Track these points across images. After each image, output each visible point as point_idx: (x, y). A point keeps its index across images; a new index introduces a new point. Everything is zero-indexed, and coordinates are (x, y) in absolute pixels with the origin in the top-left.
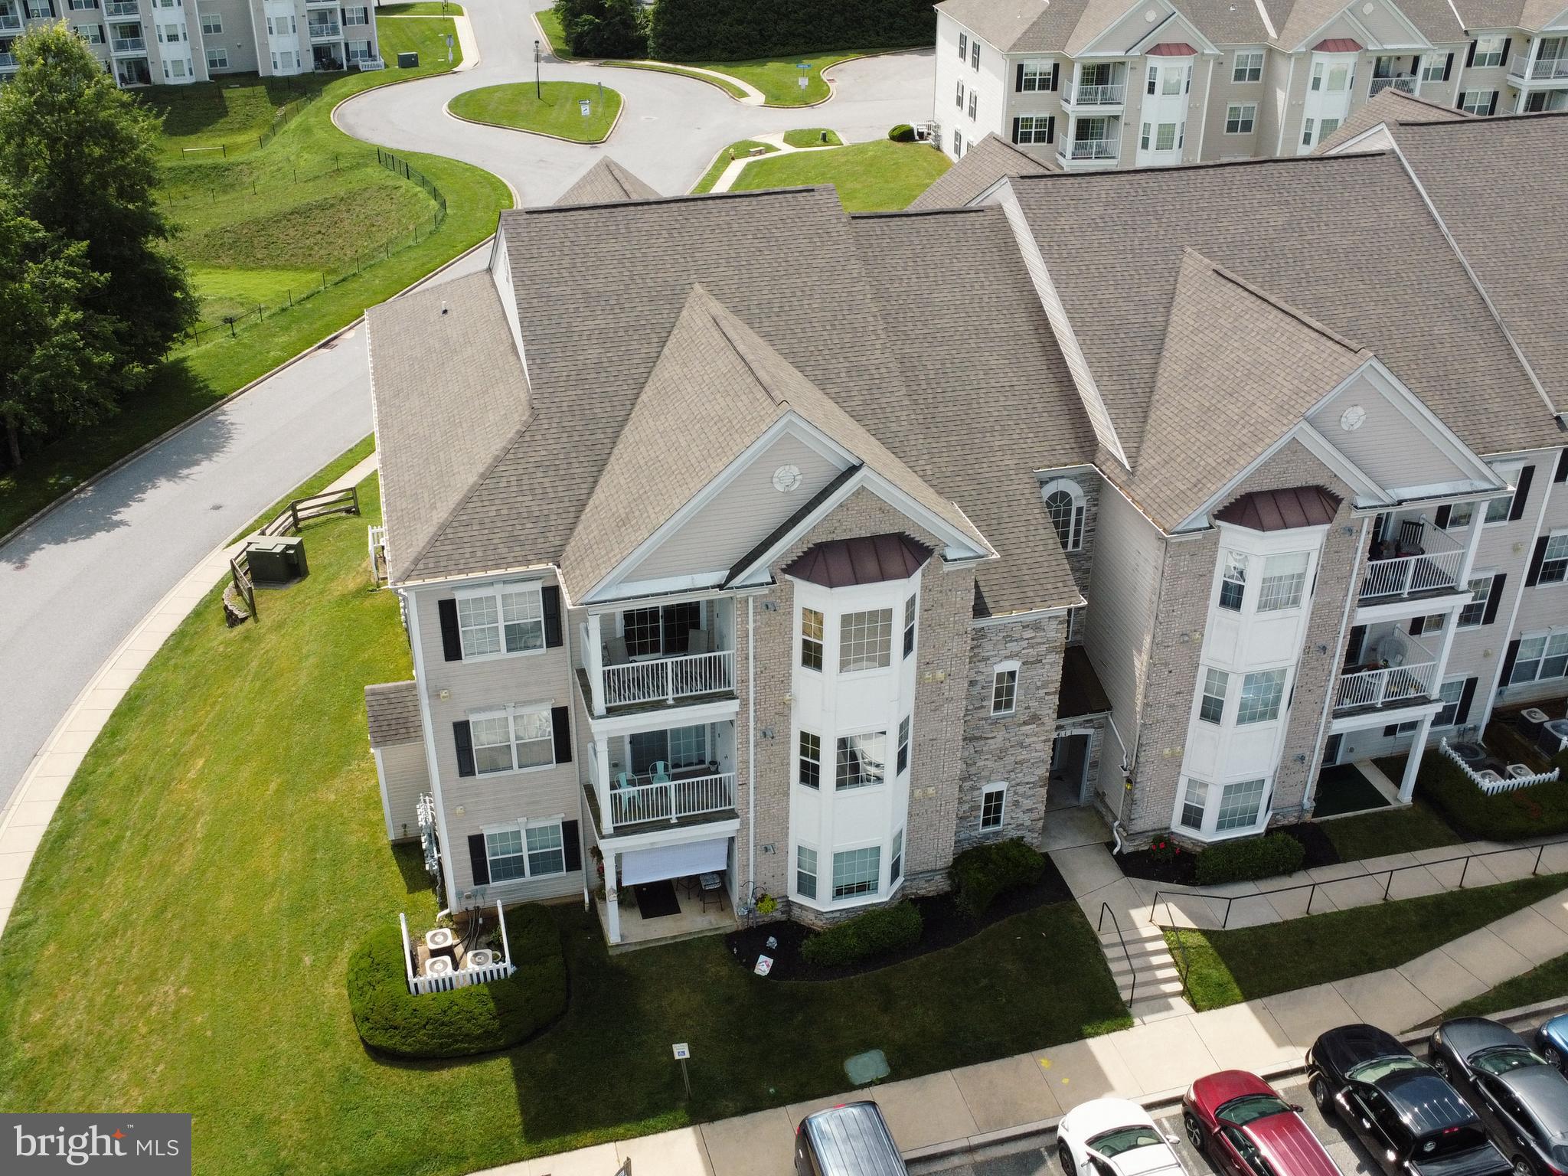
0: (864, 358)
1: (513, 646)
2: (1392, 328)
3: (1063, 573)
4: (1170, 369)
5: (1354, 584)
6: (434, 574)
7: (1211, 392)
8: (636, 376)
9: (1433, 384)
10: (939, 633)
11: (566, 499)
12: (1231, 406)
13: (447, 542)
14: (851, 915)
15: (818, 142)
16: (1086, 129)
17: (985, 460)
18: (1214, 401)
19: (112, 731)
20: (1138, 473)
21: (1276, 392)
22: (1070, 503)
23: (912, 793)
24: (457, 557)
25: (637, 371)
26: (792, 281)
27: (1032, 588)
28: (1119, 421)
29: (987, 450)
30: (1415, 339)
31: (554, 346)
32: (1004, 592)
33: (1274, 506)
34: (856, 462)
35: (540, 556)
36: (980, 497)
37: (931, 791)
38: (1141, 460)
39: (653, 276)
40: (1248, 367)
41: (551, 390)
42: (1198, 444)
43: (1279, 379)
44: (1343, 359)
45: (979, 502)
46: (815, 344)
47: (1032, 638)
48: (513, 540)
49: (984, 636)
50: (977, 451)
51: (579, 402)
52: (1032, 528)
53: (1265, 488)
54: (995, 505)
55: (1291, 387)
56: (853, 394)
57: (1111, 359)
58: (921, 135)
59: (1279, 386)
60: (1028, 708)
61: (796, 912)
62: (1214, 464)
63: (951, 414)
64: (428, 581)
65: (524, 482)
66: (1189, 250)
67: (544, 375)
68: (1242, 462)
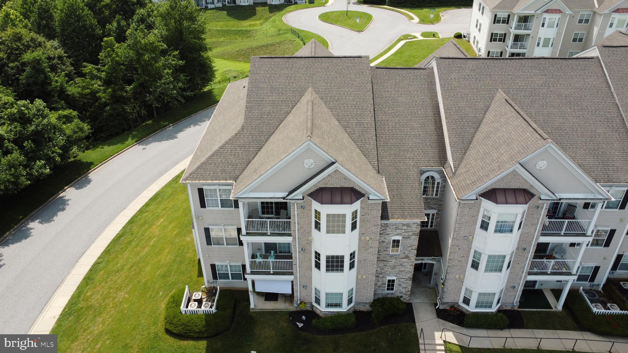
0: (364, 120)
1: (223, 206)
2: (579, 128)
3: (421, 207)
4: (479, 136)
5: (539, 227)
6: (196, 179)
7: (490, 147)
8: (281, 118)
9: (591, 152)
10: (367, 224)
11: (245, 159)
12: (495, 154)
13: (202, 169)
14: (333, 314)
15: (431, 37)
16: (517, 38)
17: (402, 161)
18: (490, 151)
19: (147, 205)
20: (456, 174)
21: (511, 151)
22: (434, 180)
23: (357, 277)
24: (204, 174)
25: (282, 116)
26: (345, 89)
27: (408, 212)
28: (454, 153)
29: (404, 158)
30: (588, 133)
31: (256, 105)
32: (396, 212)
33: (504, 195)
34: (334, 161)
35: (231, 178)
36: (397, 175)
37: (364, 277)
38: (459, 169)
39: (296, 83)
40: (505, 139)
41: (250, 120)
42: (479, 166)
43: (514, 146)
44: (539, 142)
45: (396, 177)
46: (346, 113)
47: (406, 229)
48: (224, 171)
49: (387, 226)
50: (400, 158)
51: (259, 125)
52: (413, 189)
53: (501, 187)
54: (402, 179)
55: (517, 149)
56: (356, 132)
57: (457, 129)
58: (464, 36)
59: (513, 149)
60: (404, 253)
61: (315, 309)
62: (482, 175)
63: (393, 143)
64: (194, 182)
65: (232, 151)
66: (500, 90)
67: (250, 115)
68: (492, 177)
